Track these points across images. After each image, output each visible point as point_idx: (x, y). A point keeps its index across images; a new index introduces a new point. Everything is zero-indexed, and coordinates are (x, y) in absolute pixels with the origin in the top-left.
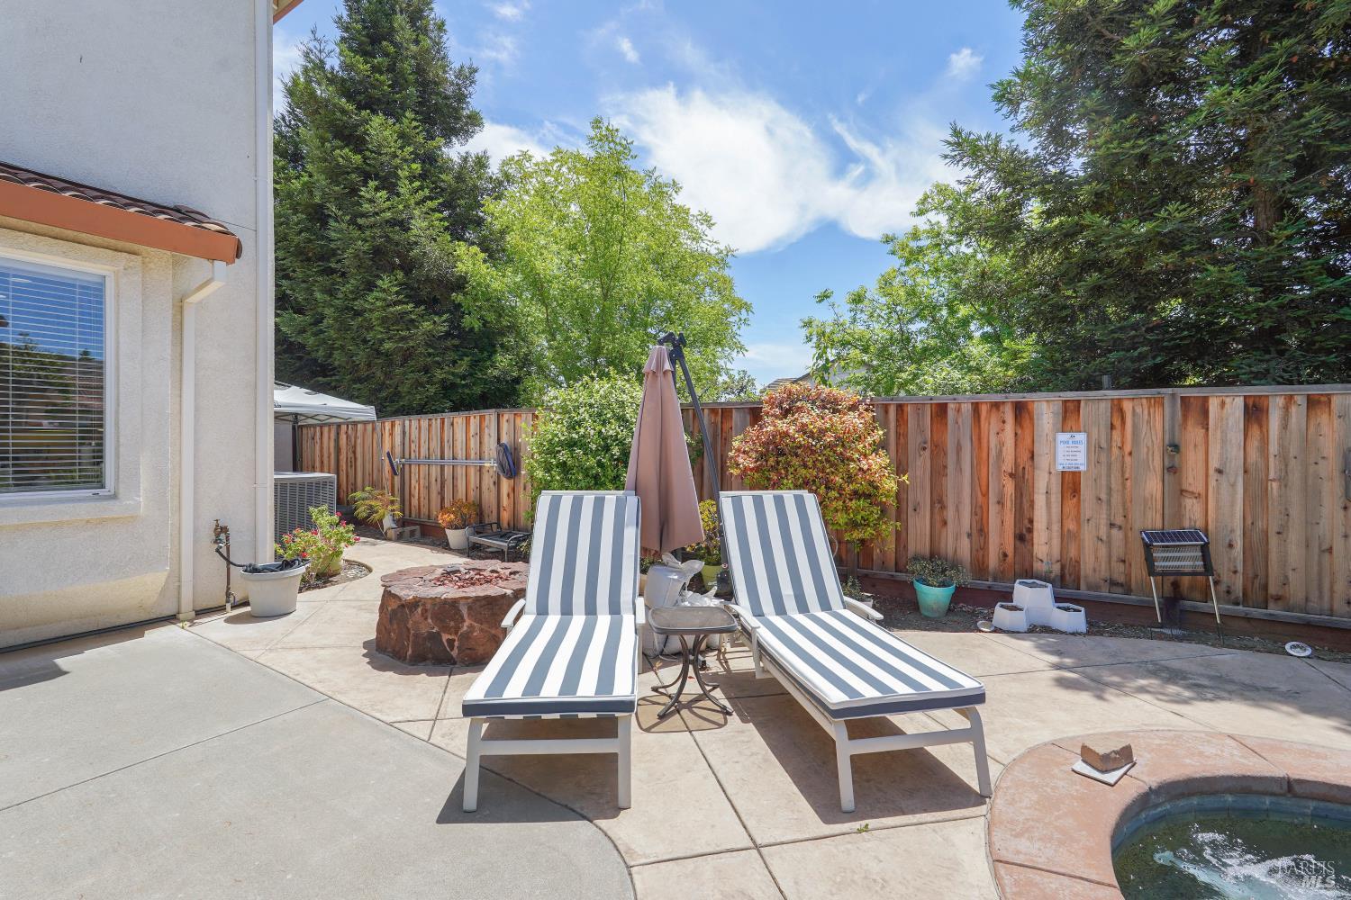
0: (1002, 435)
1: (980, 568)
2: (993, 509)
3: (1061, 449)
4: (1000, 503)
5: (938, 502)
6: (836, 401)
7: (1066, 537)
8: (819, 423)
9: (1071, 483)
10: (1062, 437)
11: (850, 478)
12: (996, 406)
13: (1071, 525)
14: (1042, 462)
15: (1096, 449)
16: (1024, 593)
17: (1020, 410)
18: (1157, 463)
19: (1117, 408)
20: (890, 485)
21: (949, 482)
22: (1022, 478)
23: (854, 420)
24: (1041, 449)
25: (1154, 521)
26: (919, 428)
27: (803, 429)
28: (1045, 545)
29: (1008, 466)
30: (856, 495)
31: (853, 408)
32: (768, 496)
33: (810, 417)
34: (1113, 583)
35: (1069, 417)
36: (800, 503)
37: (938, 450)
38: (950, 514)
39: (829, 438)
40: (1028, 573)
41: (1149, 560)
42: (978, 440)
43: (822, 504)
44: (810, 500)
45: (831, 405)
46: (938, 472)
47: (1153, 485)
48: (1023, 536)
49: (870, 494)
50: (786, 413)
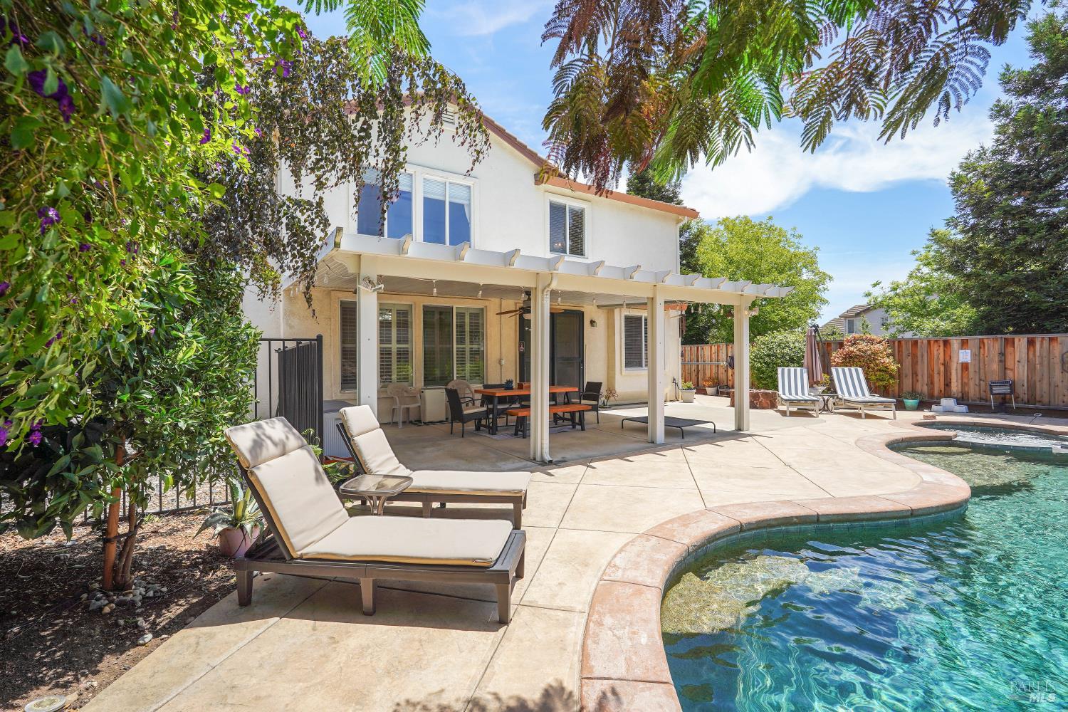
0: (938, 351)
1: (931, 396)
2: (936, 376)
3: (961, 355)
4: (939, 373)
5: (915, 374)
6: (874, 340)
7: (963, 385)
8: (866, 348)
9: (965, 367)
10: (961, 351)
11: (877, 365)
12: (936, 341)
13: (965, 380)
14: (954, 359)
15: (974, 355)
16: (943, 401)
17: (946, 343)
18: (997, 359)
19: (982, 341)
20: (894, 367)
21: (919, 368)
22: (946, 365)
23: (880, 347)
24: (954, 356)
25: (996, 378)
26: (907, 350)
27: (859, 350)
28: (955, 387)
29: (941, 361)
30: (880, 370)
31: (880, 342)
32: (846, 369)
33: (863, 346)
34: (981, 399)
35: (964, 344)
36: (857, 371)
37: (914, 356)
38: (919, 378)
39: (869, 353)
40: (948, 396)
41: (991, 390)
42: (930, 353)
43: (866, 374)
44: (860, 370)
45: (871, 341)
46: (914, 363)
47: (995, 366)
48: (948, 384)
49: (885, 370)
50: (852, 345)
